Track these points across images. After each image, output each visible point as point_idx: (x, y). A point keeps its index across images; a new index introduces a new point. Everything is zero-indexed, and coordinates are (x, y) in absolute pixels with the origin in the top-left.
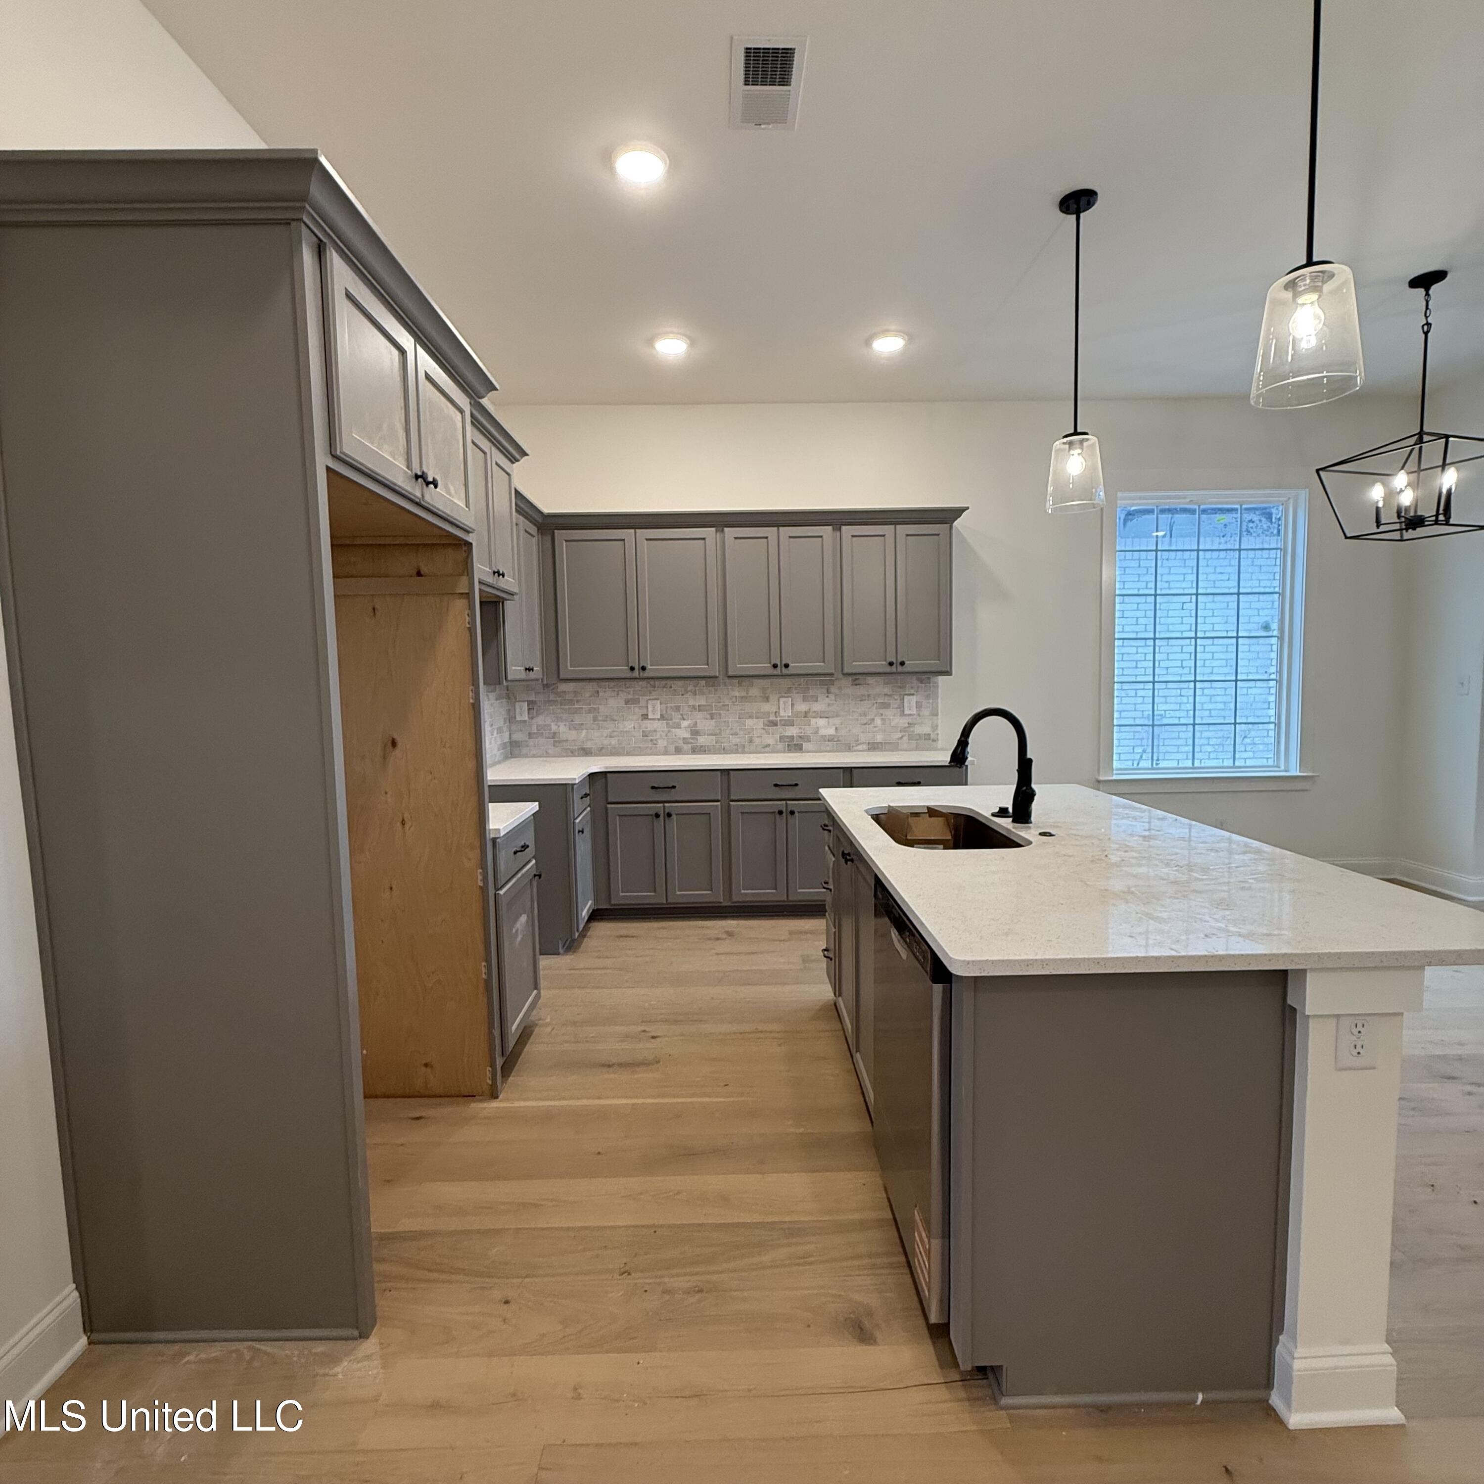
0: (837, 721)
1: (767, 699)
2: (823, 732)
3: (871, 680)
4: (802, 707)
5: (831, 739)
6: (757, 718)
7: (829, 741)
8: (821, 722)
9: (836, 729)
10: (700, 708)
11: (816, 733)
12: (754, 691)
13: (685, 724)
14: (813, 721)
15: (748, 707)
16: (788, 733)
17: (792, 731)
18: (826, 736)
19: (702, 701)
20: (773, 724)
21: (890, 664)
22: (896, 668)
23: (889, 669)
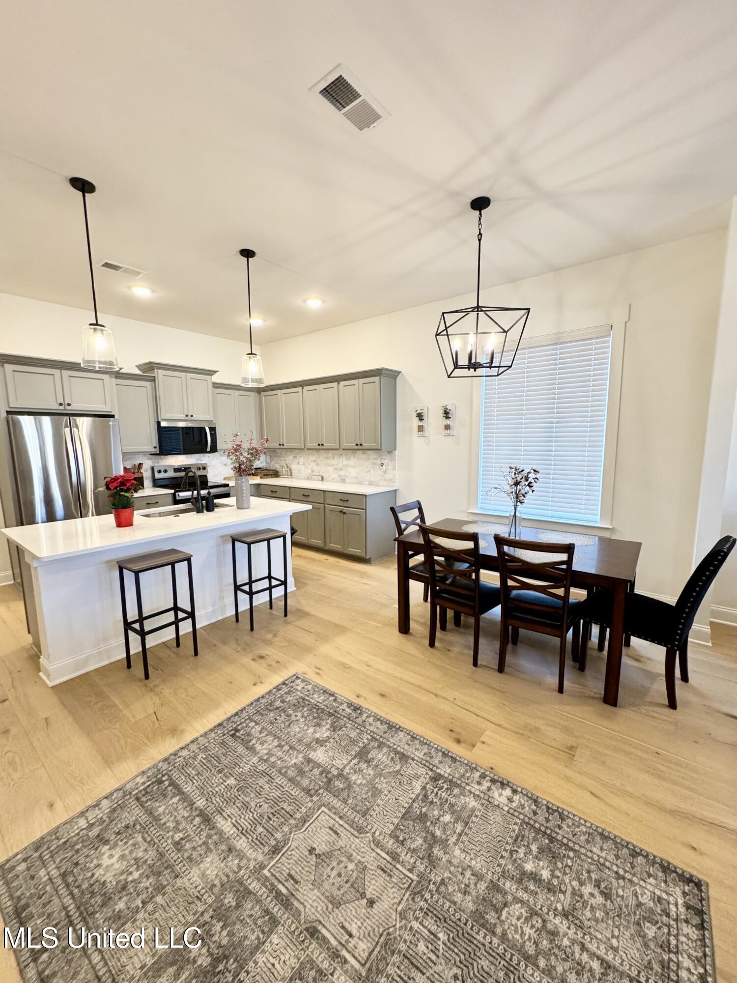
0: (357, 470)
1: (334, 458)
2: (352, 475)
3: (369, 452)
4: (345, 462)
6: (332, 466)
7: (354, 479)
8: (352, 470)
9: (357, 473)
10: (314, 461)
11: (350, 475)
12: (330, 455)
13: (310, 467)
14: (349, 469)
15: (329, 462)
17: (342, 473)
19: (314, 458)
20: (336, 469)
21: (357, 445)
22: (359, 447)
23: (356, 447)
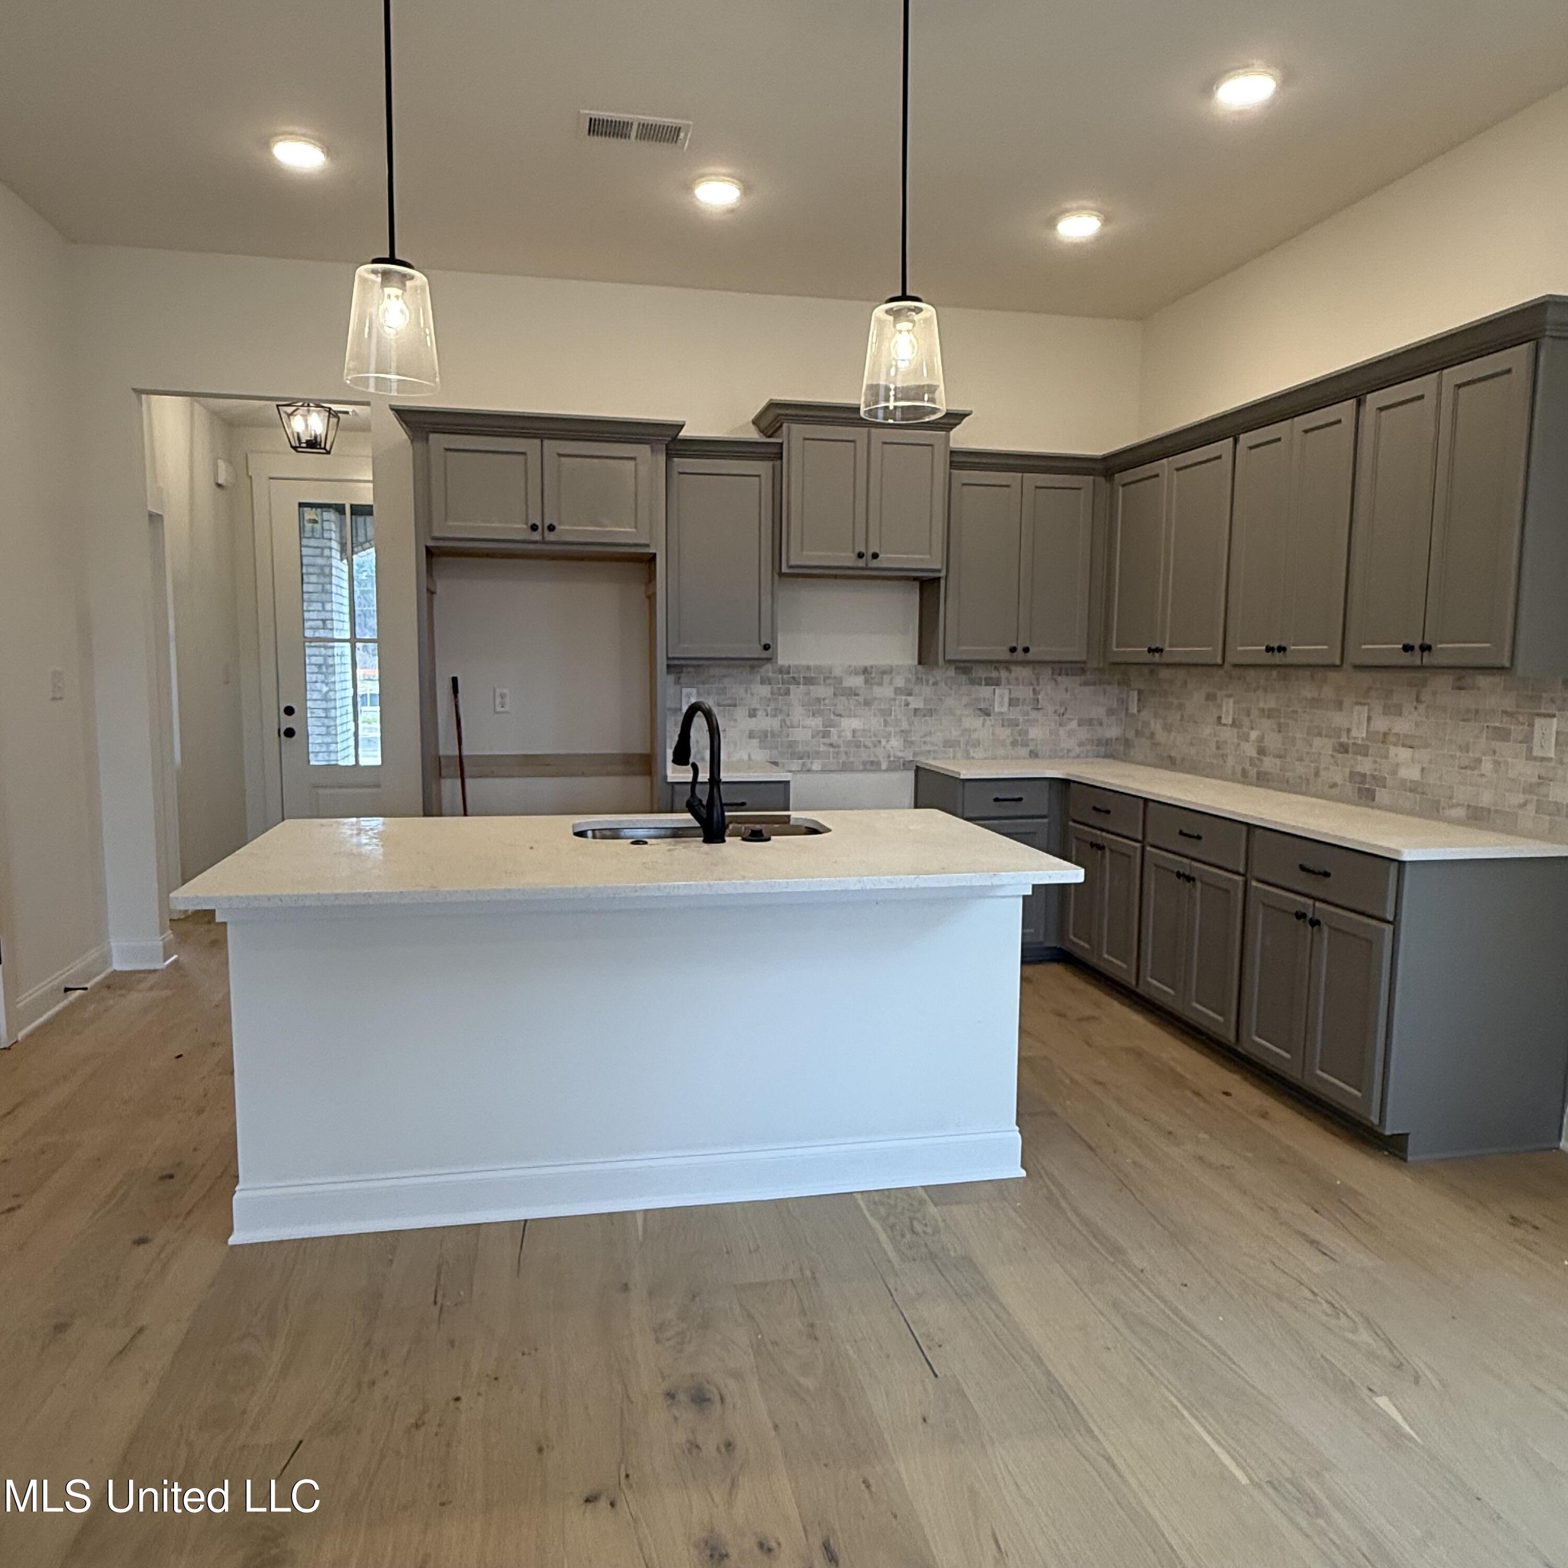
0: (1424, 755)
1: (1339, 705)
2: (1404, 773)
4: (1381, 724)
5: (1414, 788)
6: (1326, 736)
7: (1411, 791)
8: (1404, 754)
9: (1423, 769)
10: (1269, 714)
11: (1394, 773)
13: (1254, 735)
14: (1393, 750)
15: (1318, 717)
16: (1359, 769)
17: (1365, 765)
18: (1406, 780)
19: (1269, 702)
20: (1343, 749)
21: (1407, 648)
22: (1415, 658)
23: (1406, 658)
